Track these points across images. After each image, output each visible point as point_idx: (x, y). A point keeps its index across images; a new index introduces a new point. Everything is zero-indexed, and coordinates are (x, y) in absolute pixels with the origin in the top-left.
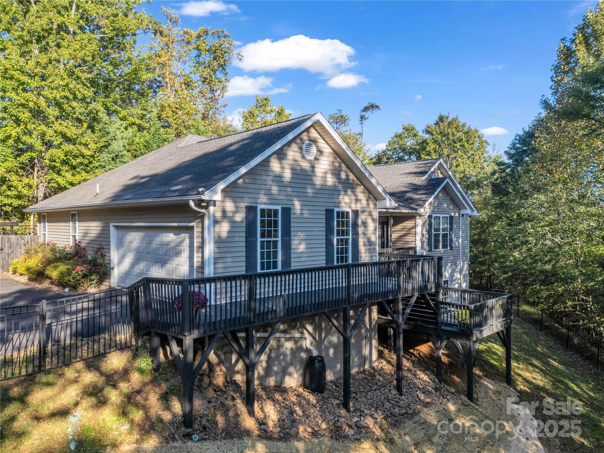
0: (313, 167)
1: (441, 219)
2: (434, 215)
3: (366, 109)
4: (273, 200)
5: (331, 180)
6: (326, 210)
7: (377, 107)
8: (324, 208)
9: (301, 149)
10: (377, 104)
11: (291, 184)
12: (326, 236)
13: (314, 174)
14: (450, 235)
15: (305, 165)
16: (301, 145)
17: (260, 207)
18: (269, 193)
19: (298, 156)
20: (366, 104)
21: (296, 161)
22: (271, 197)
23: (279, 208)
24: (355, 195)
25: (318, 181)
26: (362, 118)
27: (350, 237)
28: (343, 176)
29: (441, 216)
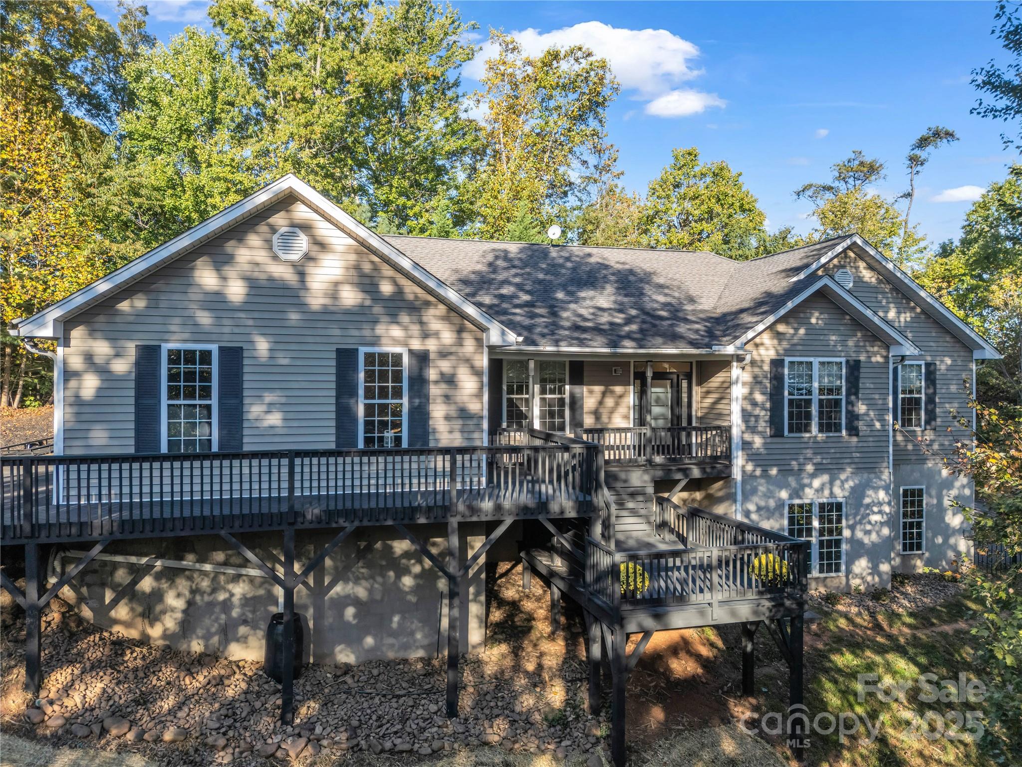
0: (302, 275)
1: (816, 367)
2: (787, 360)
3: (923, 142)
4: (199, 334)
5: (350, 297)
6: (339, 351)
7: (950, 135)
8: (334, 348)
9: (269, 242)
10: (950, 130)
11: (247, 306)
12: (338, 397)
13: (304, 285)
14: (849, 403)
15: (282, 272)
16: (269, 236)
17: (166, 347)
18: (190, 322)
19: (261, 256)
20: (924, 132)
21: (258, 264)
22: (195, 329)
23: (214, 348)
24: (421, 323)
25: (316, 300)
26: (914, 160)
27: (405, 401)
28: (386, 288)
29: (815, 361)
